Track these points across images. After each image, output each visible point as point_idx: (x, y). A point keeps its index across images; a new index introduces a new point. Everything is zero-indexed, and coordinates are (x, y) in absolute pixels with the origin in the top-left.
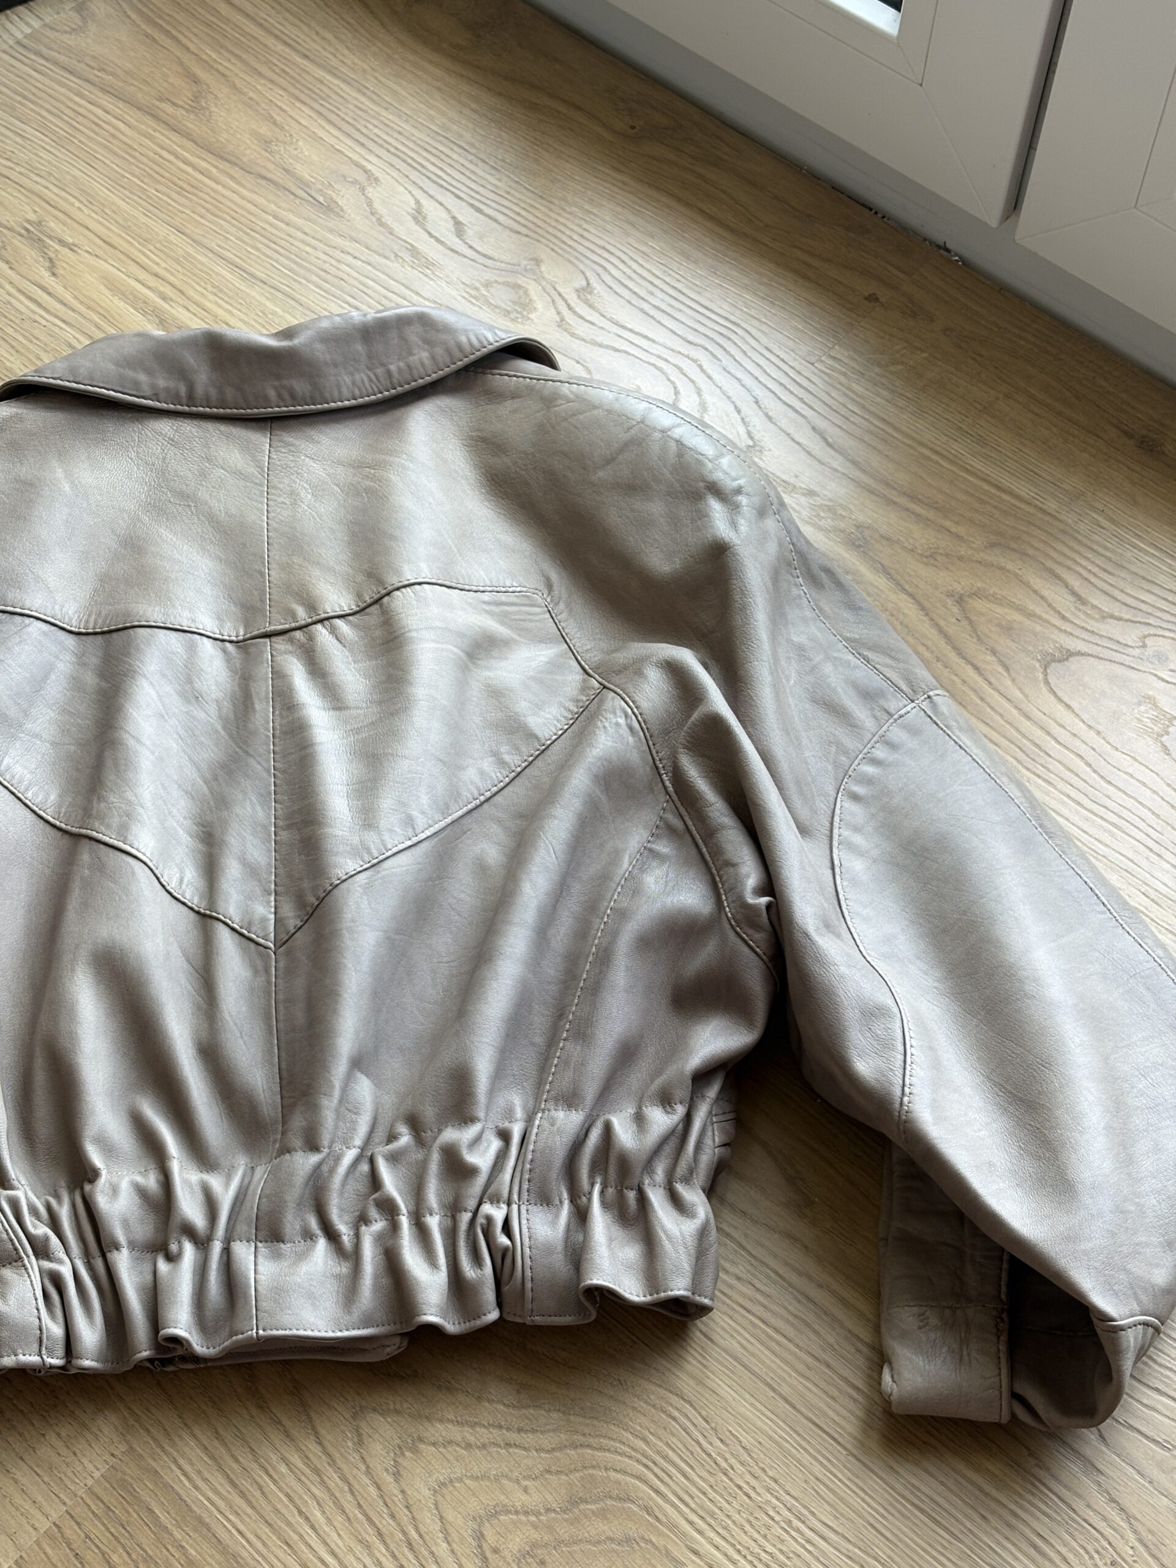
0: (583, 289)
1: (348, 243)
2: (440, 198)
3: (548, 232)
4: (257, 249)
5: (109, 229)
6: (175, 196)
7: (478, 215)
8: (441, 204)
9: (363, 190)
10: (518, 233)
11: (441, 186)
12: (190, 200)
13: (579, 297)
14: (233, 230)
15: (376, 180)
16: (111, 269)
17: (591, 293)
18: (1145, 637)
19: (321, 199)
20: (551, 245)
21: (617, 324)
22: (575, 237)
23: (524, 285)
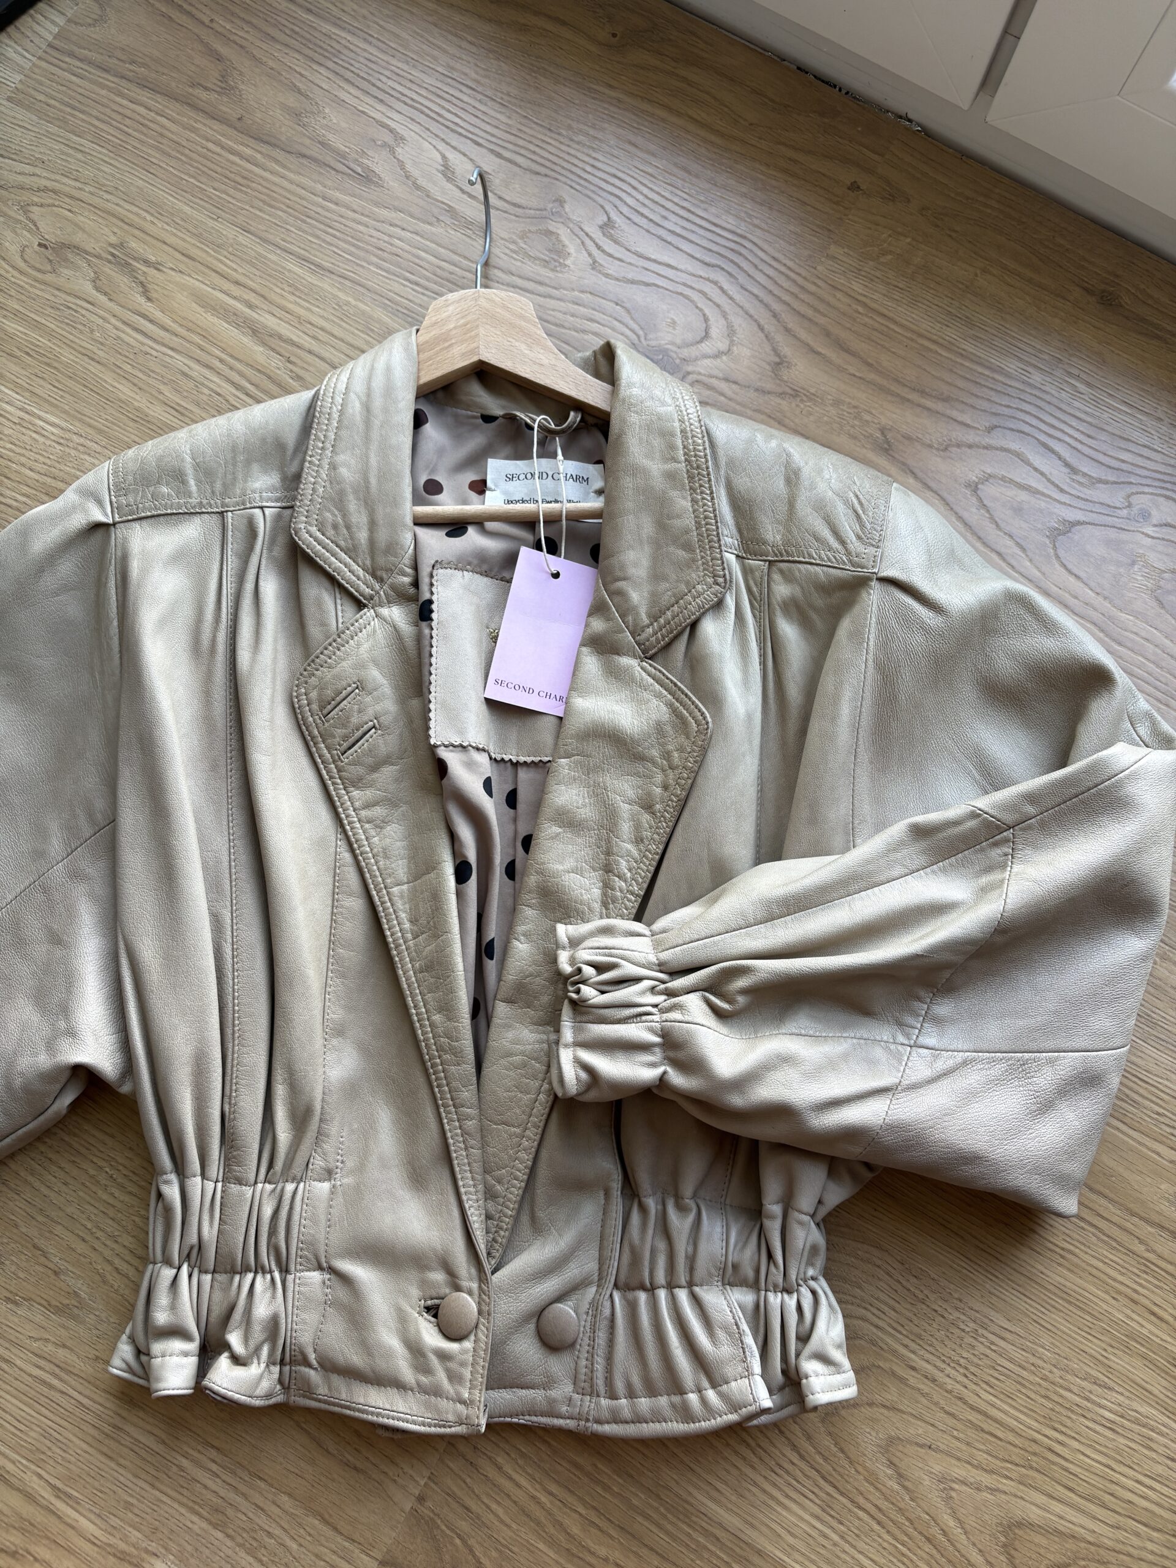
0: (605, 224)
1: (393, 215)
2: (461, 147)
3: (563, 168)
4: (318, 237)
5: (184, 240)
6: (232, 191)
7: (498, 160)
8: (465, 155)
9: (392, 151)
10: (538, 173)
11: (460, 134)
12: (246, 193)
13: (604, 235)
14: (291, 220)
15: (402, 138)
16: (197, 283)
17: (613, 227)
18: (1129, 496)
19: (359, 170)
20: (569, 182)
21: (641, 256)
22: (588, 168)
23: (554, 230)
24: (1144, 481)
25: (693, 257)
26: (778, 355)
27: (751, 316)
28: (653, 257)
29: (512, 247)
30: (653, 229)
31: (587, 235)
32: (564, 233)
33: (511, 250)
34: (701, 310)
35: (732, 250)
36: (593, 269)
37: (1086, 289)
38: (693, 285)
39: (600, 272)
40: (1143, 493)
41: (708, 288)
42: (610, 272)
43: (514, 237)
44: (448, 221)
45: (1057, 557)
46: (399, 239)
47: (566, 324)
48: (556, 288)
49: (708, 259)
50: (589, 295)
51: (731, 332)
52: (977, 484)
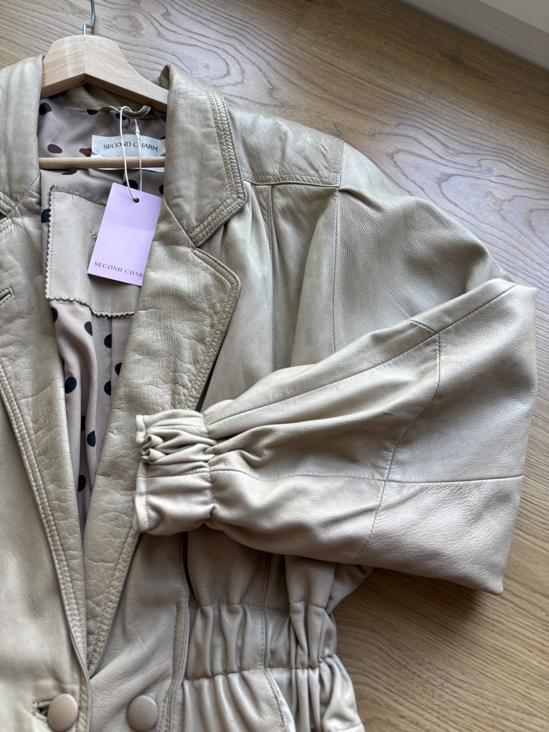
24: (487, 153)
25: (218, 32)
26: (271, 85)
27: (254, 64)
28: (194, 31)
29: (109, 24)
30: (194, 17)
31: (154, 18)
32: (140, 18)
33: (108, 26)
34: (224, 60)
35: (241, 29)
36: (158, 36)
37: (443, 55)
38: (220, 47)
39: (162, 38)
40: (487, 159)
41: (228, 48)
42: (168, 38)
43: (110, 19)
44: (69, 10)
45: (443, 194)
46: (38, 18)
47: (141, 65)
48: (135, 46)
49: (227, 33)
50: (156, 50)
51: (243, 71)
52: (392, 155)
